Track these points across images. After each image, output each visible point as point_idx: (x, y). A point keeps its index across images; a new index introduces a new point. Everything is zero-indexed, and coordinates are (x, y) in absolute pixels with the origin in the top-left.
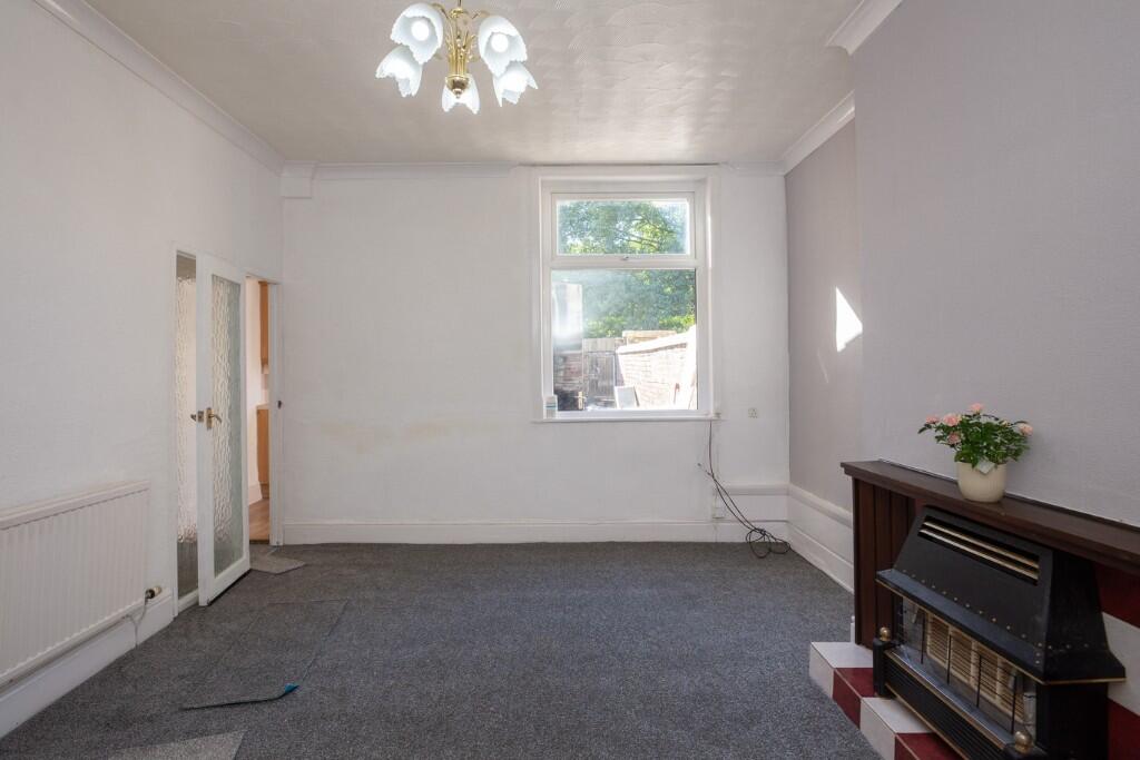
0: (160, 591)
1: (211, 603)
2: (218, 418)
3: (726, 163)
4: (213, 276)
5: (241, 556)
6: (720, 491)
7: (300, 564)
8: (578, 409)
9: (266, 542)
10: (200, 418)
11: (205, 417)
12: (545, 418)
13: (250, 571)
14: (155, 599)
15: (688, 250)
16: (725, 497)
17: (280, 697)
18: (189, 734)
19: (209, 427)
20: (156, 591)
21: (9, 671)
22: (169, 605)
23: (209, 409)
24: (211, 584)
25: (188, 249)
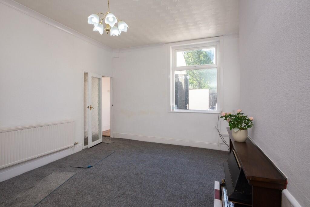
0: (78, 143)
1: (90, 148)
2: (93, 108)
3: (225, 35)
4: (92, 77)
5: (100, 138)
6: (220, 135)
7: (112, 142)
8: (187, 109)
9: (110, 136)
10: (89, 108)
11: (90, 107)
12: (172, 111)
13: (102, 142)
14: (76, 145)
15: (214, 63)
16: (221, 137)
17: (88, 168)
18: (68, 171)
19: (91, 110)
20: (77, 143)
21: (43, 153)
22: (81, 146)
23: (91, 106)
24: (91, 144)
25: (86, 71)
